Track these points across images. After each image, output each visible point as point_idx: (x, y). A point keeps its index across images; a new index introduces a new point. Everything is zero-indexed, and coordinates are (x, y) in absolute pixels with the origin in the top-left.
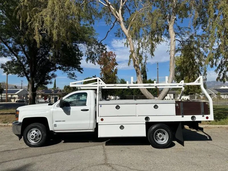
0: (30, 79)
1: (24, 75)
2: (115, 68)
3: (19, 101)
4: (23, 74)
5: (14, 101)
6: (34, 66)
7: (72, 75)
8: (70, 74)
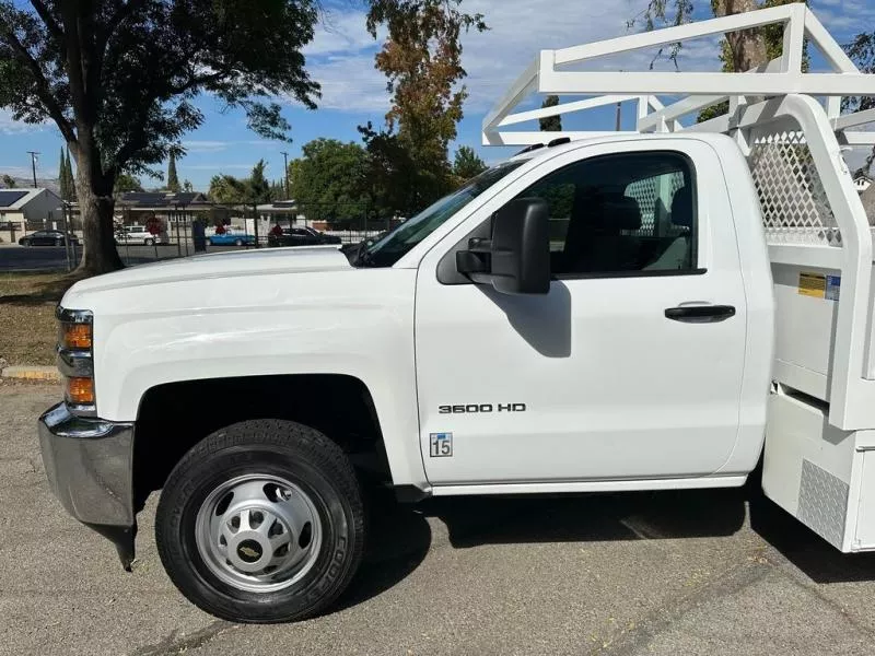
0: (75, 131)
1: (43, 112)
2: (455, 89)
3: (33, 240)
4: (37, 105)
5: (13, 240)
6: (86, 66)
7: (268, 115)
8: (260, 110)
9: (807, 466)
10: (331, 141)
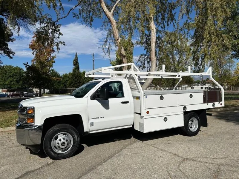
2: (52, 55)
9: (139, 123)
10: (10, 66)
